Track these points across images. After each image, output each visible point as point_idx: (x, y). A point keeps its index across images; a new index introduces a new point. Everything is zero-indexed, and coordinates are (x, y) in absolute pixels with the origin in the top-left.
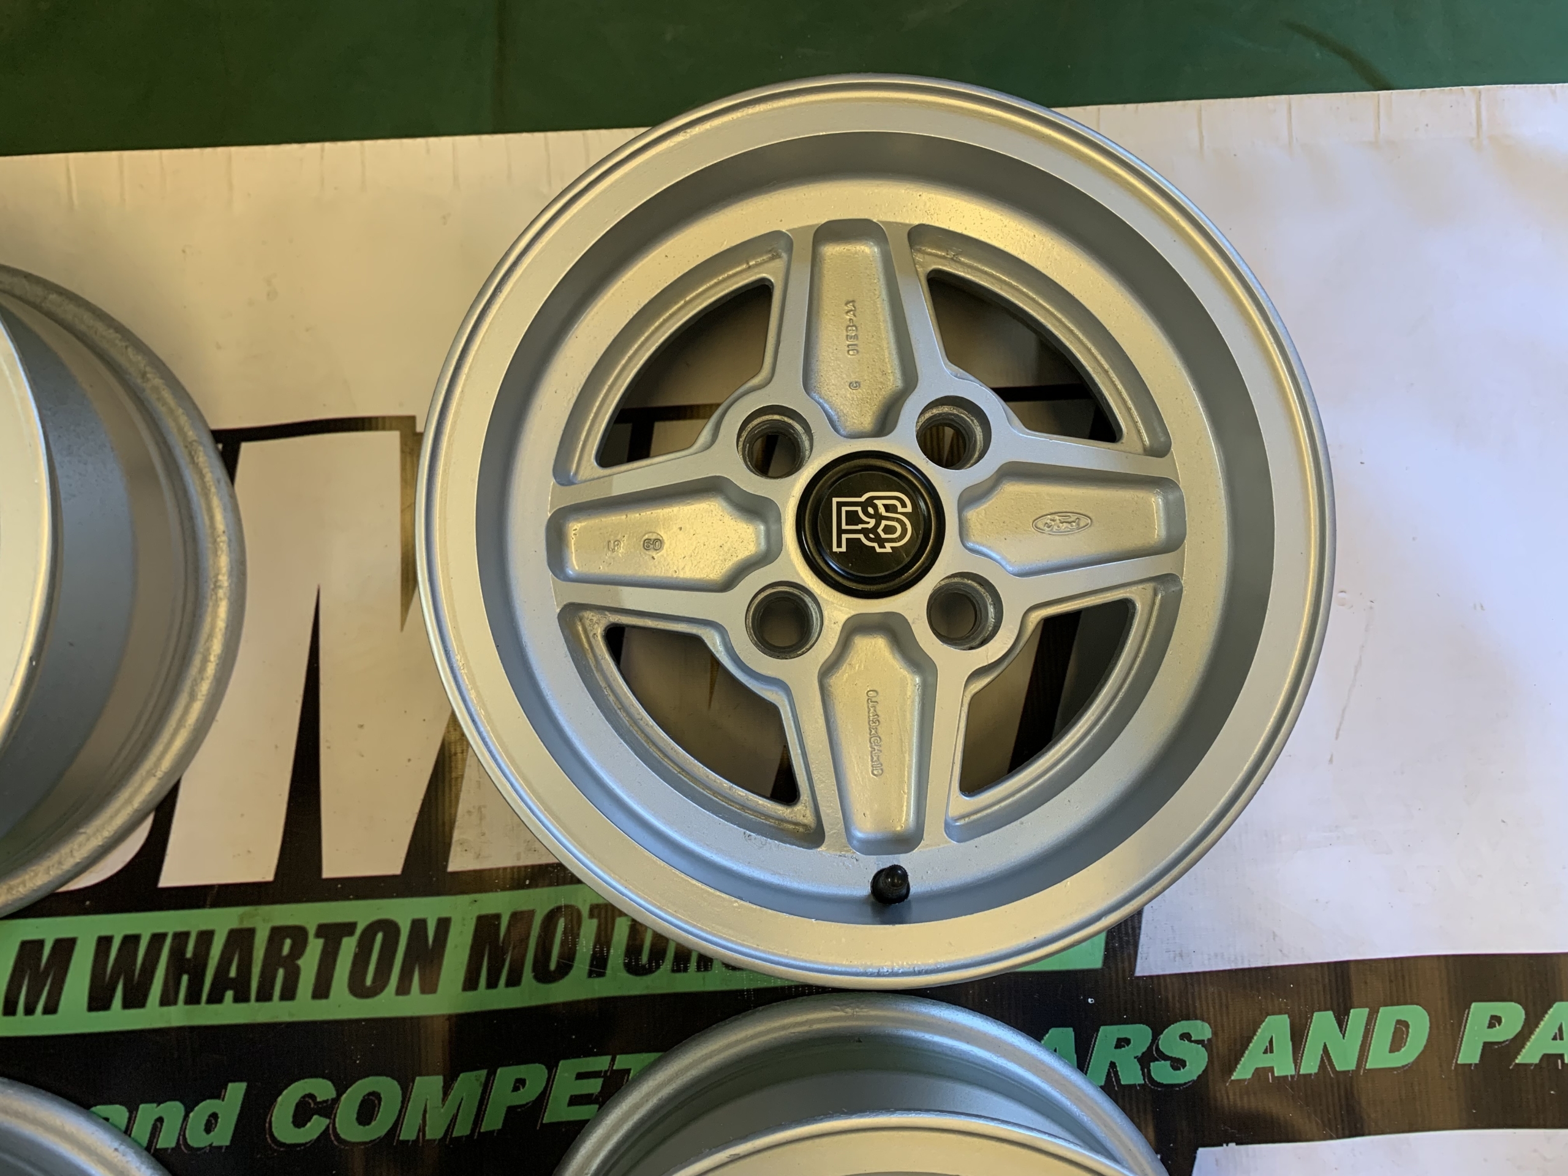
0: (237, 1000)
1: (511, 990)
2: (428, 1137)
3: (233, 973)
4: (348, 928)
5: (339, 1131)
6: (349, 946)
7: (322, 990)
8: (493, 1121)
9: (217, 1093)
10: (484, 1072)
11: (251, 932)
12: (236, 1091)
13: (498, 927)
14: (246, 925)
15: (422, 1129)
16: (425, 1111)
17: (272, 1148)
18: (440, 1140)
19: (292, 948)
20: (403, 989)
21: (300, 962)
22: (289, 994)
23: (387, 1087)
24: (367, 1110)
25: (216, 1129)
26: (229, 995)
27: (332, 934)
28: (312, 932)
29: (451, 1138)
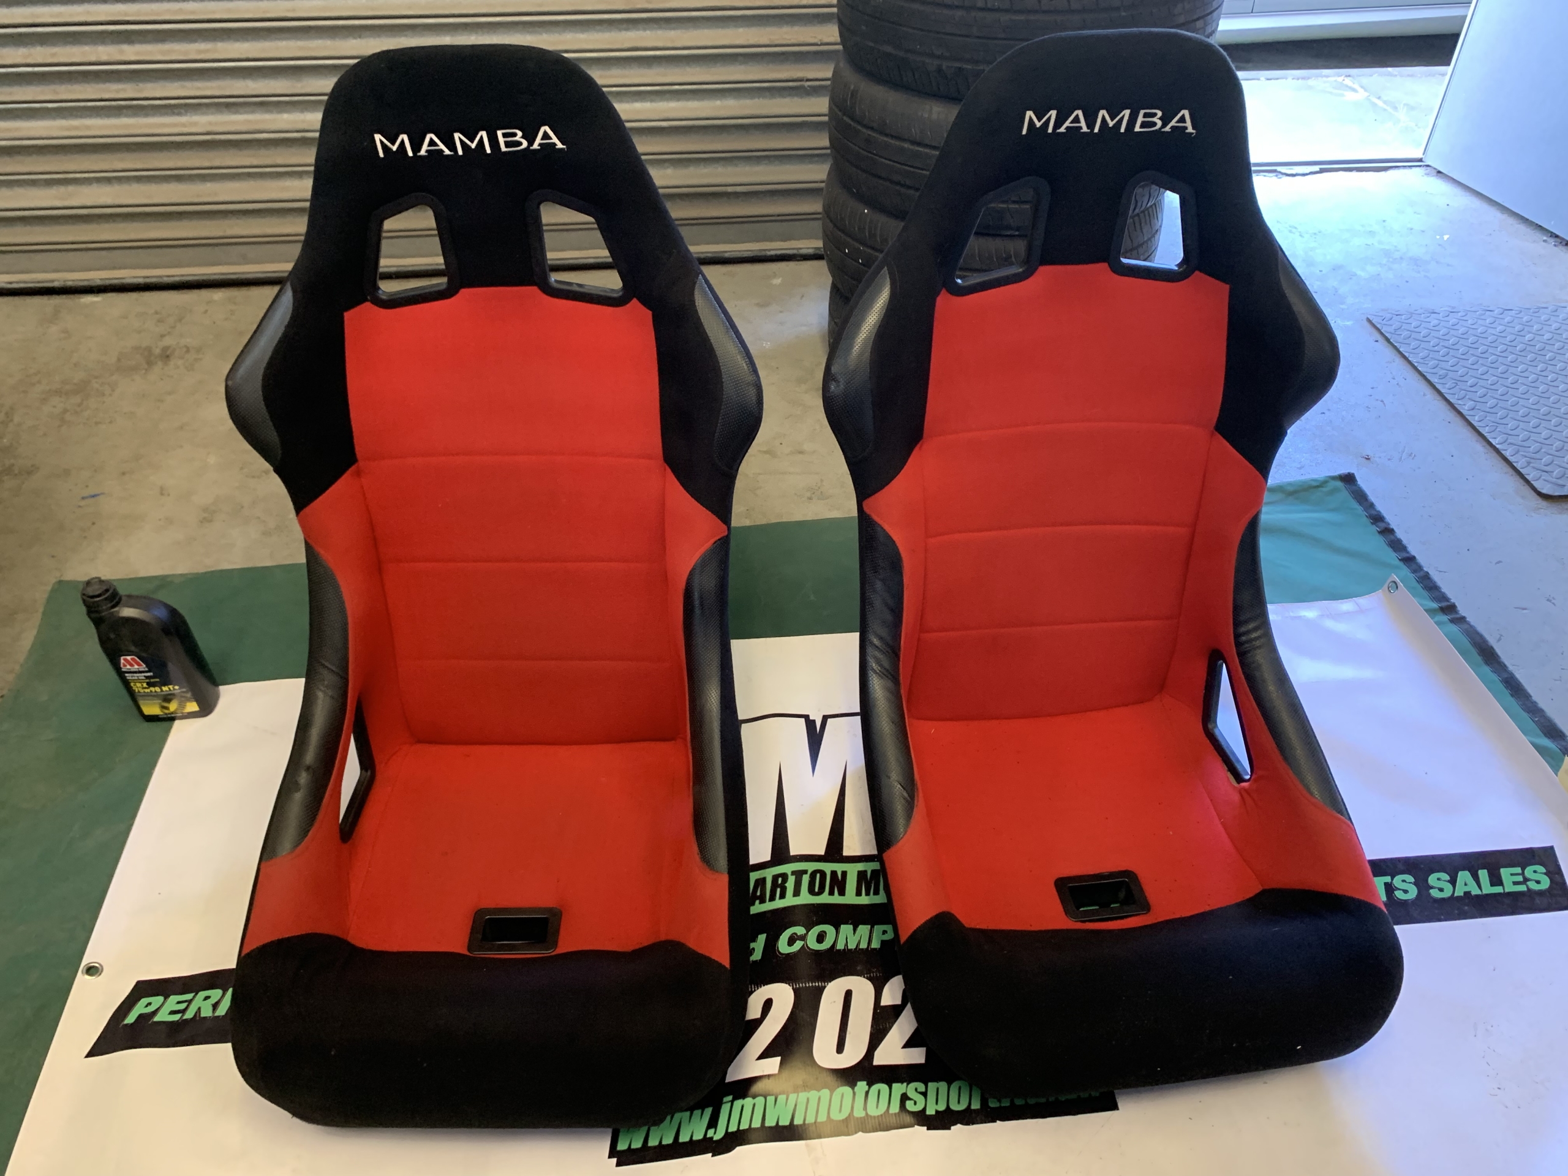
0: (760, 903)
1: (876, 896)
2: (849, 948)
3: (758, 894)
4: (805, 872)
5: (809, 946)
6: (806, 879)
7: (797, 893)
8: (875, 945)
9: (754, 940)
10: (869, 927)
11: (764, 880)
12: (762, 938)
13: (867, 875)
14: (762, 876)
15: (846, 944)
16: (847, 938)
17: (780, 957)
18: (855, 949)
19: (782, 881)
20: (831, 893)
21: (786, 885)
22: (783, 896)
23: (829, 929)
24: (821, 938)
25: (755, 954)
26: (757, 902)
27: (799, 874)
28: (789, 874)
29: (859, 949)
